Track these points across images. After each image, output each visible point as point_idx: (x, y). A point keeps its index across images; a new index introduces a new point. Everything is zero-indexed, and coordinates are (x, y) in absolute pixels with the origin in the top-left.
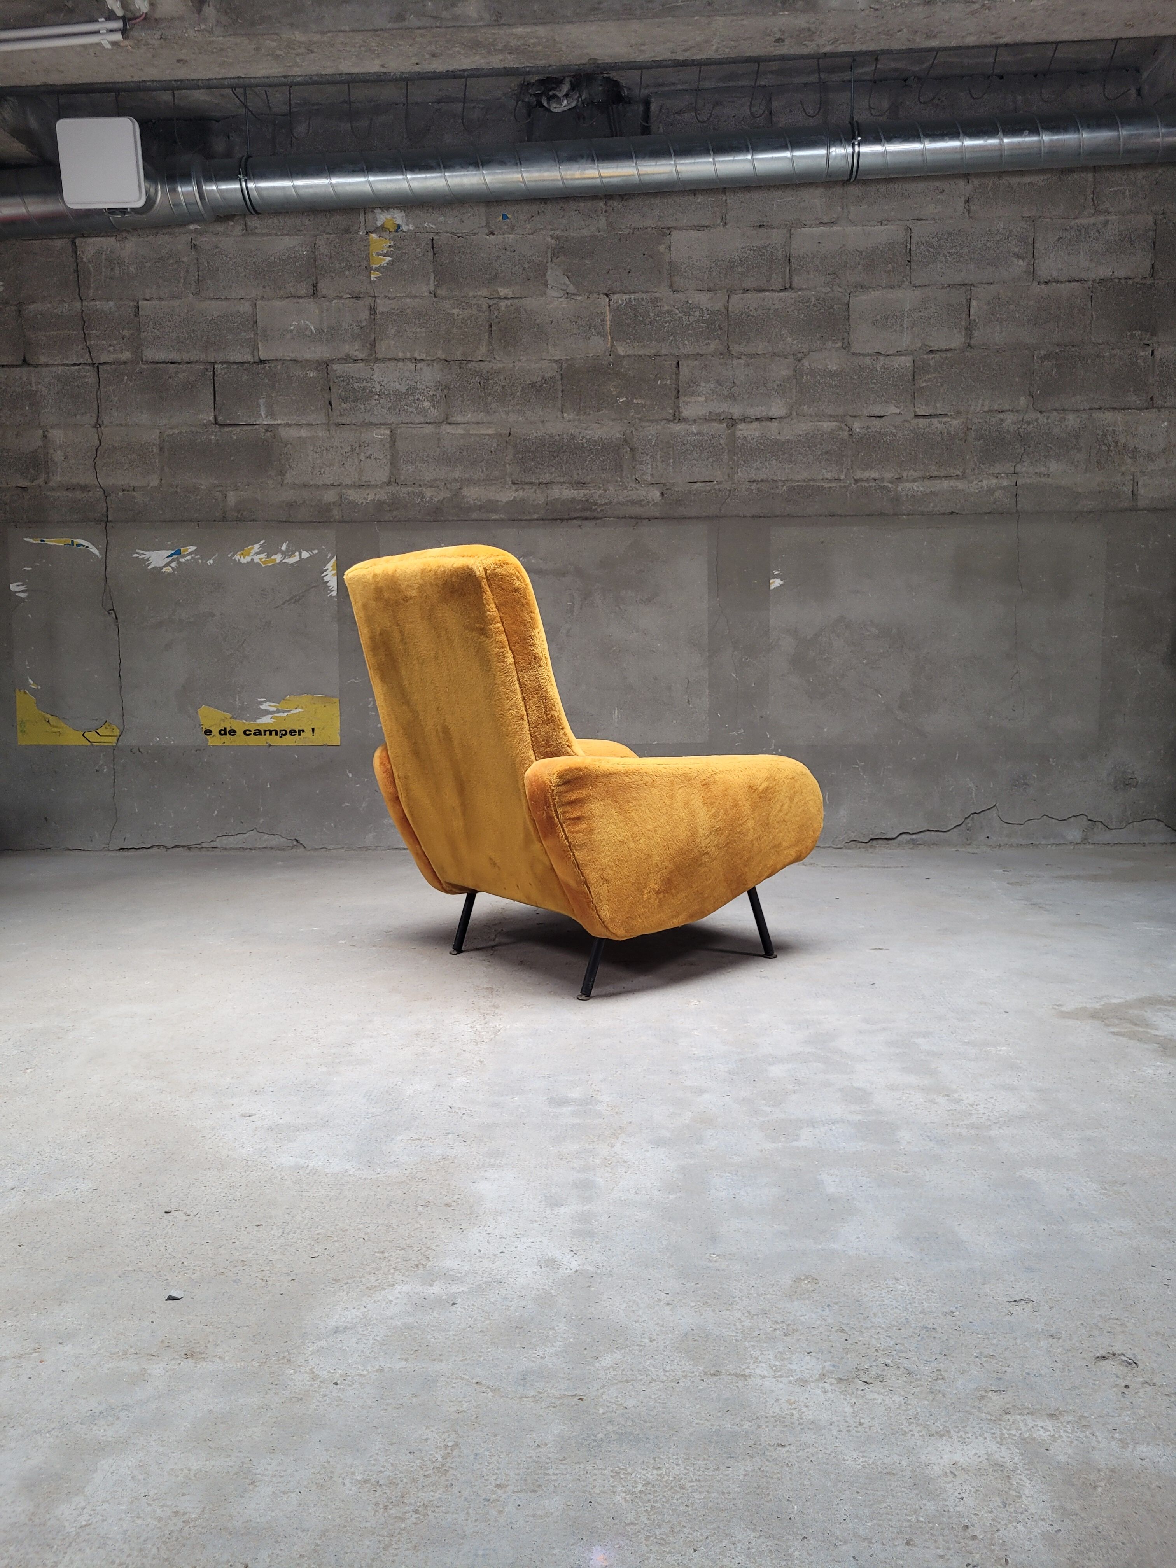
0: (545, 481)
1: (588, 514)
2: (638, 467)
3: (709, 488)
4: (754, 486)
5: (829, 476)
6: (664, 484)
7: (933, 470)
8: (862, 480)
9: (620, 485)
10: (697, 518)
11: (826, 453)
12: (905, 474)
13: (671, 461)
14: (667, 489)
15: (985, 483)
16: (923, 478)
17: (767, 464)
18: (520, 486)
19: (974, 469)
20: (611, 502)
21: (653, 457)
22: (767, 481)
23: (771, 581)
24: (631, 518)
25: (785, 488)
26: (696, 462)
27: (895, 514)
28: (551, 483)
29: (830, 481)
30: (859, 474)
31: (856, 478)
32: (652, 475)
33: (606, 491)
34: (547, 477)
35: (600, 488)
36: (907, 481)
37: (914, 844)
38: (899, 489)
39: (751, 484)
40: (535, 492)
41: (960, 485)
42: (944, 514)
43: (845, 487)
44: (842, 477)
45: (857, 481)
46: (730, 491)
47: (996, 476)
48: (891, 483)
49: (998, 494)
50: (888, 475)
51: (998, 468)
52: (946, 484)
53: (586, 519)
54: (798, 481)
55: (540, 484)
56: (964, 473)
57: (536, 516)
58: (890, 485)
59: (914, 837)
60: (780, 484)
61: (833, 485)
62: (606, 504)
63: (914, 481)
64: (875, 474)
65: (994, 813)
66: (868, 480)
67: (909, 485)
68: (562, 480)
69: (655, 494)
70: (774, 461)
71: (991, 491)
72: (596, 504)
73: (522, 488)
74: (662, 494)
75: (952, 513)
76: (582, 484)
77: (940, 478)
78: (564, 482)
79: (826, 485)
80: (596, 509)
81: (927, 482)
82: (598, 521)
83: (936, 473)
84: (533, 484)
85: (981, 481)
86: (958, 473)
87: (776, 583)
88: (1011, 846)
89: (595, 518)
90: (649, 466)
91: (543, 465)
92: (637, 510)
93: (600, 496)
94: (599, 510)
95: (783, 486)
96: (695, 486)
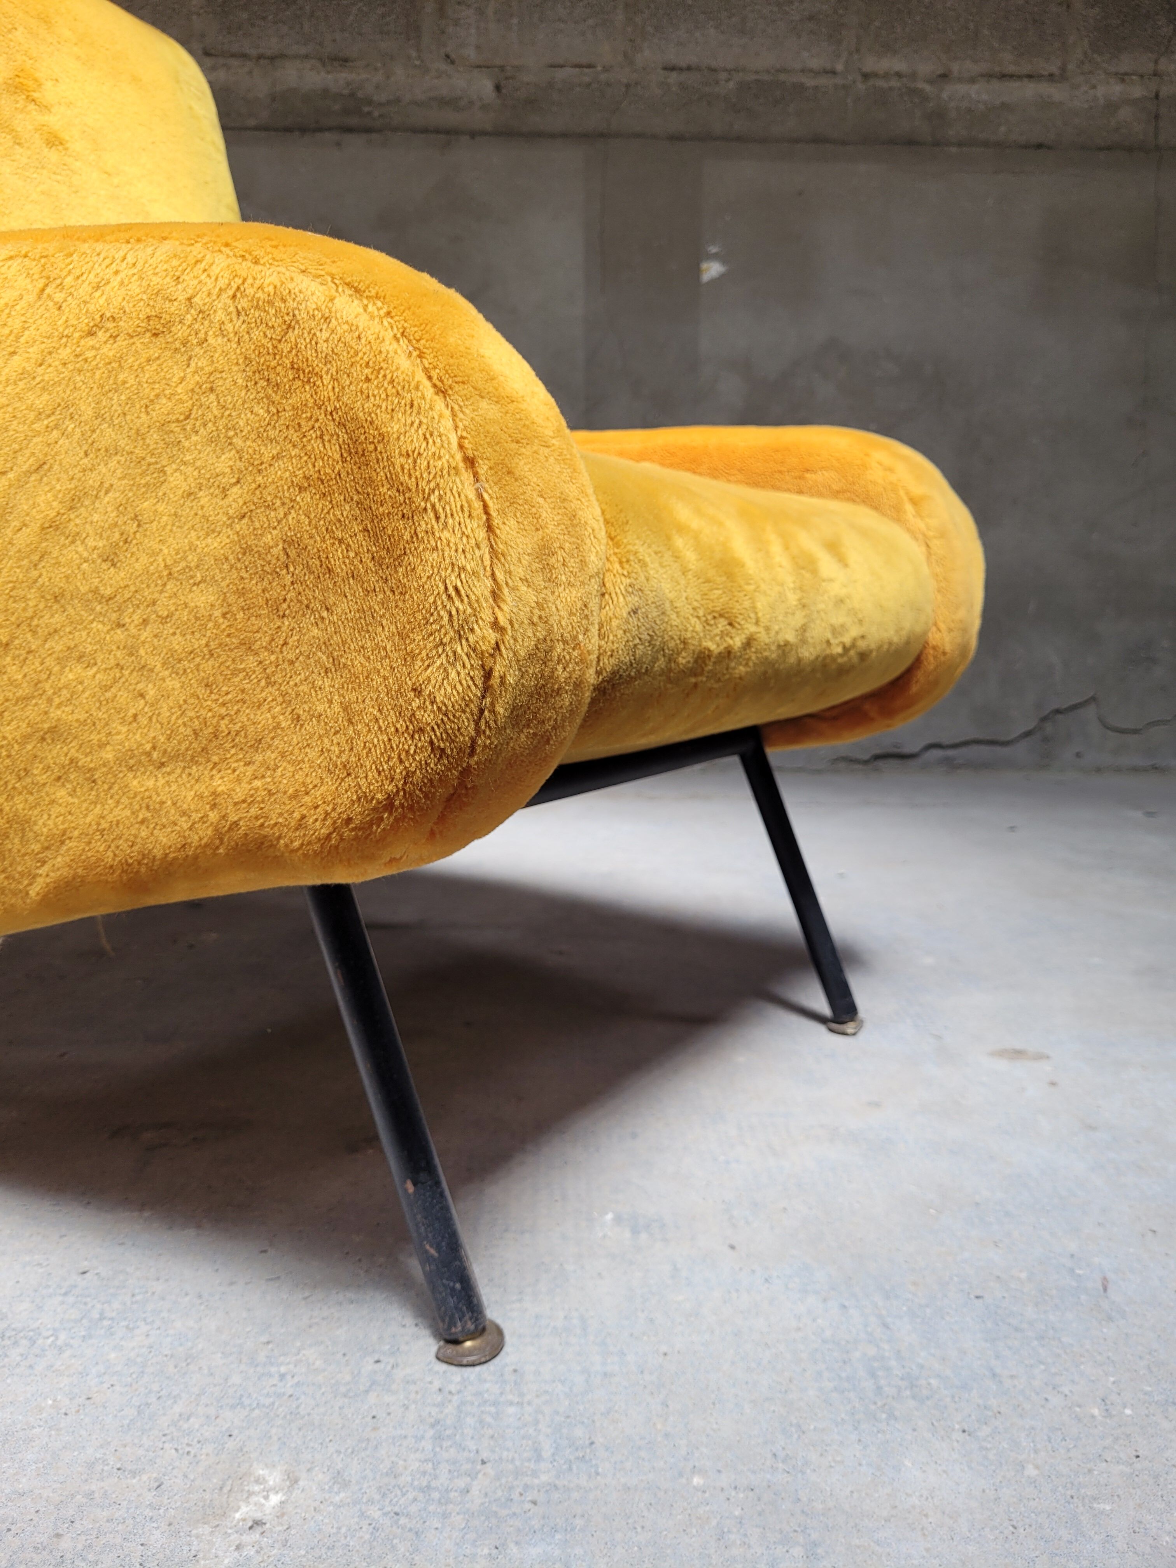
0: (269, 53)
1: (353, 121)
2: (450, 29)
3: (587, 79)
4: (673, 77)
5: (815, 63)
6: (502, 68)
7: (1008, 61)
8: (875, 75)
9: (416, 66)
10: (565, 135)
11: (811, 18)
12: (955, 67)
13: (515, 21)
14: (507, 78)
15: (1101, 91)
16: (989, 76)
17: (698, 34)
18: (221, 61)
19: (1083, 63)
20: (398, 100)
21: (481, 12)
22: (698, 69)
23: (704, 266)
24: (437, 131)
25: (731, 85)
26: (562, 25)
27: (937, 144)
28: (283, 56)
29: (816, 73)
30: (870, 64)
31: (864, 70)
32: (478, 47)
33: (388, 77)
34: (272, 45)
35: (376, 69)
36: (960, 80)
37: (951, 765)
38: (945, 95)
39: (666, 73)
40: (250, 72)
41: (1056, 92)
42: (1026, 147)
43: (844, 87)
44: (840, 67)
45: (866, 76)
46: (628, 86)
47: (1122, 77)
48: (931, 82)
49: (1125, 113)
50: (926, 68)
51: (1126, 63)
52: (1030, 90)
53: (349, 130)
54: (757, 72)
55: (260, 57)
56: (1063, 69)
57: (252, 122)
58: (928, 88)
59: (950, 753)
60: (723, 75)
61: (823, 81)
62: (389, 102)
63: (972, 80)
64: (897, 64)
65: (1090, 712)
66: (886, 76)
67: (962, 89)
68: (303, 51)
69: (485, 86)
70: (712, 30)
71: (1112, 107)
72: (370, 102)
73: (224, 65)
74: (498, 88)
75: (1039, 146)
76: (345, 61)
77: (1020, 77)
78: (307, 56)
79: (810, 82)
80: (369, 113)
81: (995, 84)
82: (374, 136)
83: (1011, 69)
84: (244, 56)
85: (1094, 87)
86: (1054, 69)
87: (712, 270)
88: (1118, 770)
89: (368, 130)
90: (473, 31)
91: (264, 18)
92: (450, 118)
93: (377, 87)
94: (376, 114)
95: (727, 80)
96: (561, 74)
